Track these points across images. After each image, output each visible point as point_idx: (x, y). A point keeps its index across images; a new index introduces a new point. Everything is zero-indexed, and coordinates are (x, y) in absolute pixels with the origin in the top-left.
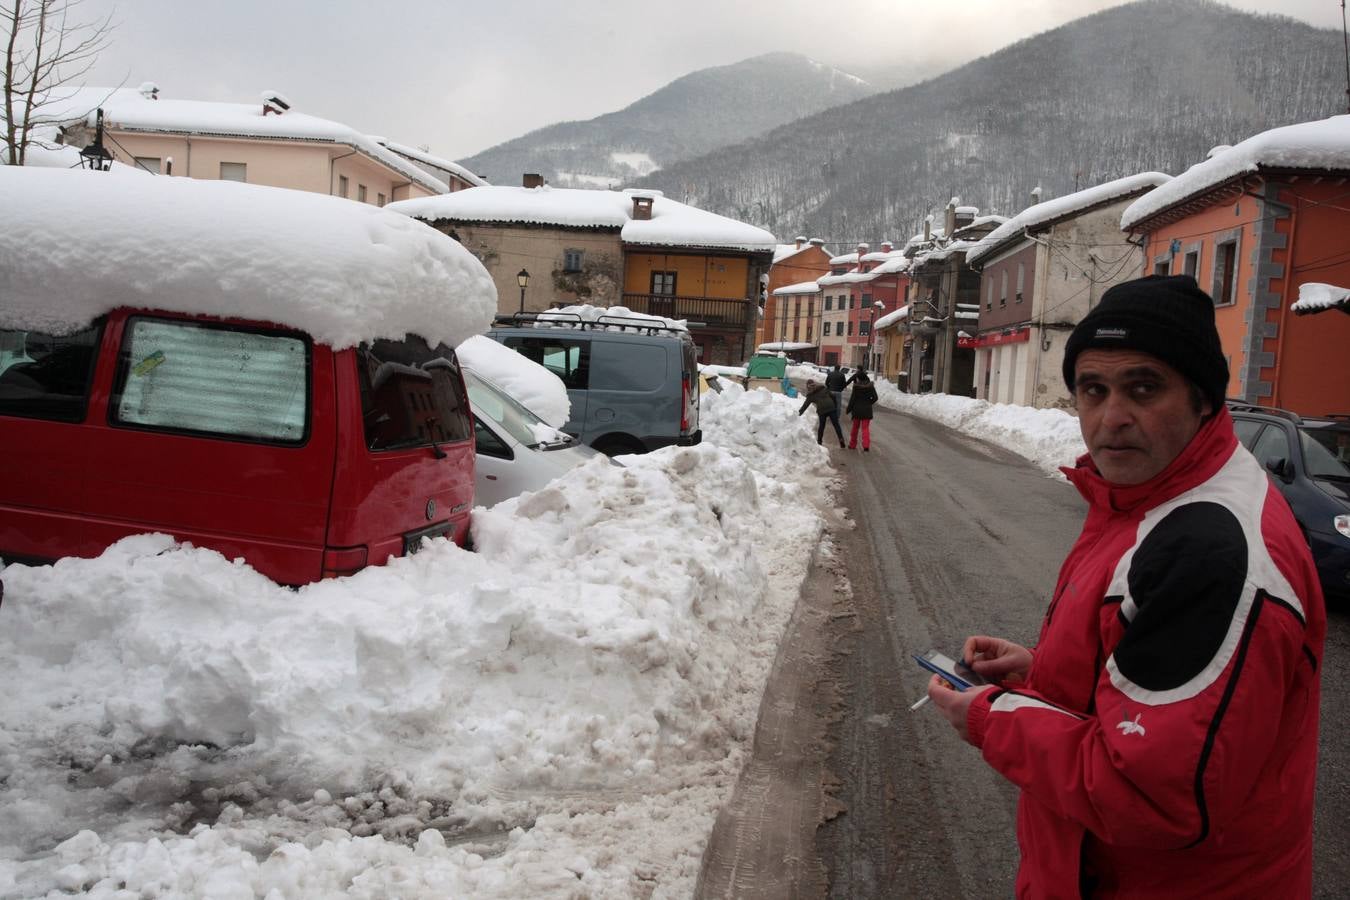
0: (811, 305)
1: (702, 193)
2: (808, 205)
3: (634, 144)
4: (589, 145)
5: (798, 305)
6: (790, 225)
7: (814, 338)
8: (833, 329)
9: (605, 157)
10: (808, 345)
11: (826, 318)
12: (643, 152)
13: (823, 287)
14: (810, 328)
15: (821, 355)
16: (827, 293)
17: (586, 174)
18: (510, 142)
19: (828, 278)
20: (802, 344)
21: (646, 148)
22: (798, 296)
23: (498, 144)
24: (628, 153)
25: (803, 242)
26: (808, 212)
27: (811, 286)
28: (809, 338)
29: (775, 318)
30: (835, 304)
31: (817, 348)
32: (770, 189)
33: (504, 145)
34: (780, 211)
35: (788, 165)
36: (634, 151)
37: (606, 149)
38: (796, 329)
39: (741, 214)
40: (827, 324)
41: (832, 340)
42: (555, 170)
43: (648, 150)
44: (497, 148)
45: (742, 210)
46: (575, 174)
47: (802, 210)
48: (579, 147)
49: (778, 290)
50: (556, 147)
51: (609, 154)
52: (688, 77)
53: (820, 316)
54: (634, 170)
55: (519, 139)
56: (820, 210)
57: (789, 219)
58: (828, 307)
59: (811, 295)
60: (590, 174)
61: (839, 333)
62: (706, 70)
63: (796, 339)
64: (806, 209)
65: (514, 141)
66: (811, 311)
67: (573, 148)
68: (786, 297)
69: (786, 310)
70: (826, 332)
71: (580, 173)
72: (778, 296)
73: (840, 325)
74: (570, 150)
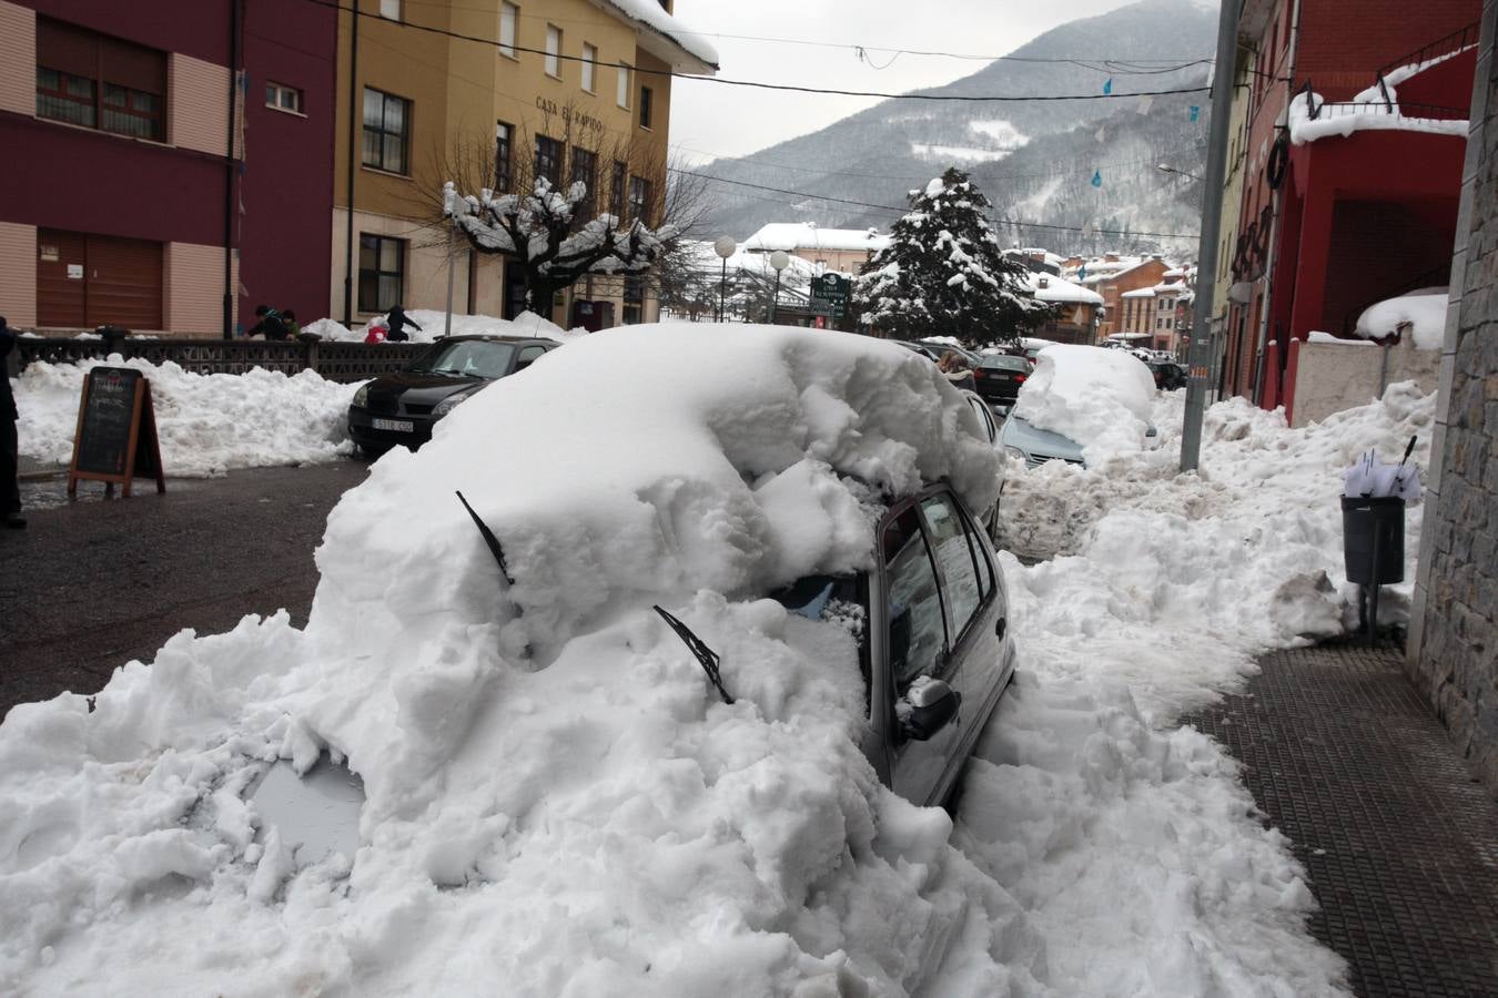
0: (1149, 305)
1: (1069, 171)
2: (1179, 183)
3: (994, 110)
4: (946, 114)
5: (1139, 306)
6: (1159, 204)
7: (1151, 330)
8: (1164, 323)
9: (963, 126)
10: (1146, 335)
11: (1158, 316)
12: (1003, 119)
13: (1157, 293)
14: (1147, 323)
15: (1155, 342)
16: (1160, 298)
17: (942, 145)
18: (861, 113)
19: (1161, 286)
20: (1141, 335)
21: (1007, 114)
22: (1140, 299)
23: (849, 115)
24: (987, 121)
25: (1146, 256)
26: (1180, 191)
27: (1148, 291)
28: (1147, 330)
29: (1122, 315)
30: (1166, 305)
31: (1152, 337)
32: (1141, 165)
33: (856, 116)
34: (1150, 189)
35: (1160, 140)
36: (994, 118)
37: (964, 117)
38: (1138, 323)
39: (1109, 193)
40: (1160, 320)
41: (1163, 332)
42: (910, 142)
43: (1010, 116)
44: (847, 119)
45: (1110, 189)
46: (931, 145)
47: (1173, 188)
48: (934, 116)
49: (1124, 294)
50: (910, 117)
51: (967, 121)
52: (1055, 31)
53: (1155, 314)
54: (995, 140)
55: (871, 109)
56: (1192, 189)
57: (1159, 198)
58: (1161, 307)
59: (1149, 298)
60: (947, 145)
61: (1168, 326)
62: (1074, 23)
63: (1137, 331)
64: (1177, 187)
65: (866, 111)
66: (1148, 310)
67: (929, 117)
68: (1131, 299)
69: (1130, 310)
70: (1159, 326)
71: (936, 145)
72: (1125, 298)
73: (1169, 321)
74: (926, 120)
